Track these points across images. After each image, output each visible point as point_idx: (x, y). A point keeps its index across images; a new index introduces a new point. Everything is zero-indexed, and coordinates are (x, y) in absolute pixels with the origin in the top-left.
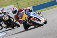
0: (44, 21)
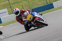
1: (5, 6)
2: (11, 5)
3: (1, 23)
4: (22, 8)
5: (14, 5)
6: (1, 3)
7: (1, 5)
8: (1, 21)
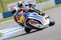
0: (49, 23)
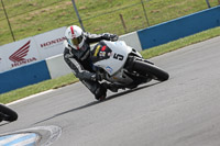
1: (59, 17)
2: (81, 15)
3: (50, 78)
4: (120, 22)
5: (93, 14)
6: (47, 9)
7: (46, 16)
8: (49, 73)
